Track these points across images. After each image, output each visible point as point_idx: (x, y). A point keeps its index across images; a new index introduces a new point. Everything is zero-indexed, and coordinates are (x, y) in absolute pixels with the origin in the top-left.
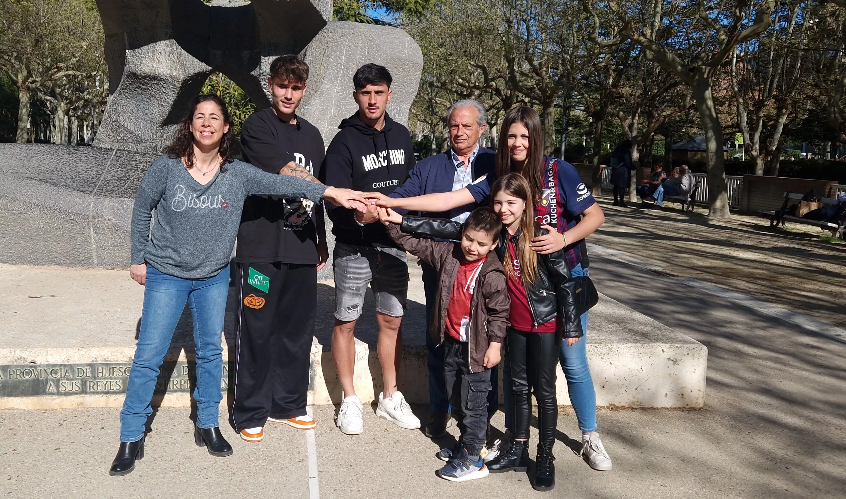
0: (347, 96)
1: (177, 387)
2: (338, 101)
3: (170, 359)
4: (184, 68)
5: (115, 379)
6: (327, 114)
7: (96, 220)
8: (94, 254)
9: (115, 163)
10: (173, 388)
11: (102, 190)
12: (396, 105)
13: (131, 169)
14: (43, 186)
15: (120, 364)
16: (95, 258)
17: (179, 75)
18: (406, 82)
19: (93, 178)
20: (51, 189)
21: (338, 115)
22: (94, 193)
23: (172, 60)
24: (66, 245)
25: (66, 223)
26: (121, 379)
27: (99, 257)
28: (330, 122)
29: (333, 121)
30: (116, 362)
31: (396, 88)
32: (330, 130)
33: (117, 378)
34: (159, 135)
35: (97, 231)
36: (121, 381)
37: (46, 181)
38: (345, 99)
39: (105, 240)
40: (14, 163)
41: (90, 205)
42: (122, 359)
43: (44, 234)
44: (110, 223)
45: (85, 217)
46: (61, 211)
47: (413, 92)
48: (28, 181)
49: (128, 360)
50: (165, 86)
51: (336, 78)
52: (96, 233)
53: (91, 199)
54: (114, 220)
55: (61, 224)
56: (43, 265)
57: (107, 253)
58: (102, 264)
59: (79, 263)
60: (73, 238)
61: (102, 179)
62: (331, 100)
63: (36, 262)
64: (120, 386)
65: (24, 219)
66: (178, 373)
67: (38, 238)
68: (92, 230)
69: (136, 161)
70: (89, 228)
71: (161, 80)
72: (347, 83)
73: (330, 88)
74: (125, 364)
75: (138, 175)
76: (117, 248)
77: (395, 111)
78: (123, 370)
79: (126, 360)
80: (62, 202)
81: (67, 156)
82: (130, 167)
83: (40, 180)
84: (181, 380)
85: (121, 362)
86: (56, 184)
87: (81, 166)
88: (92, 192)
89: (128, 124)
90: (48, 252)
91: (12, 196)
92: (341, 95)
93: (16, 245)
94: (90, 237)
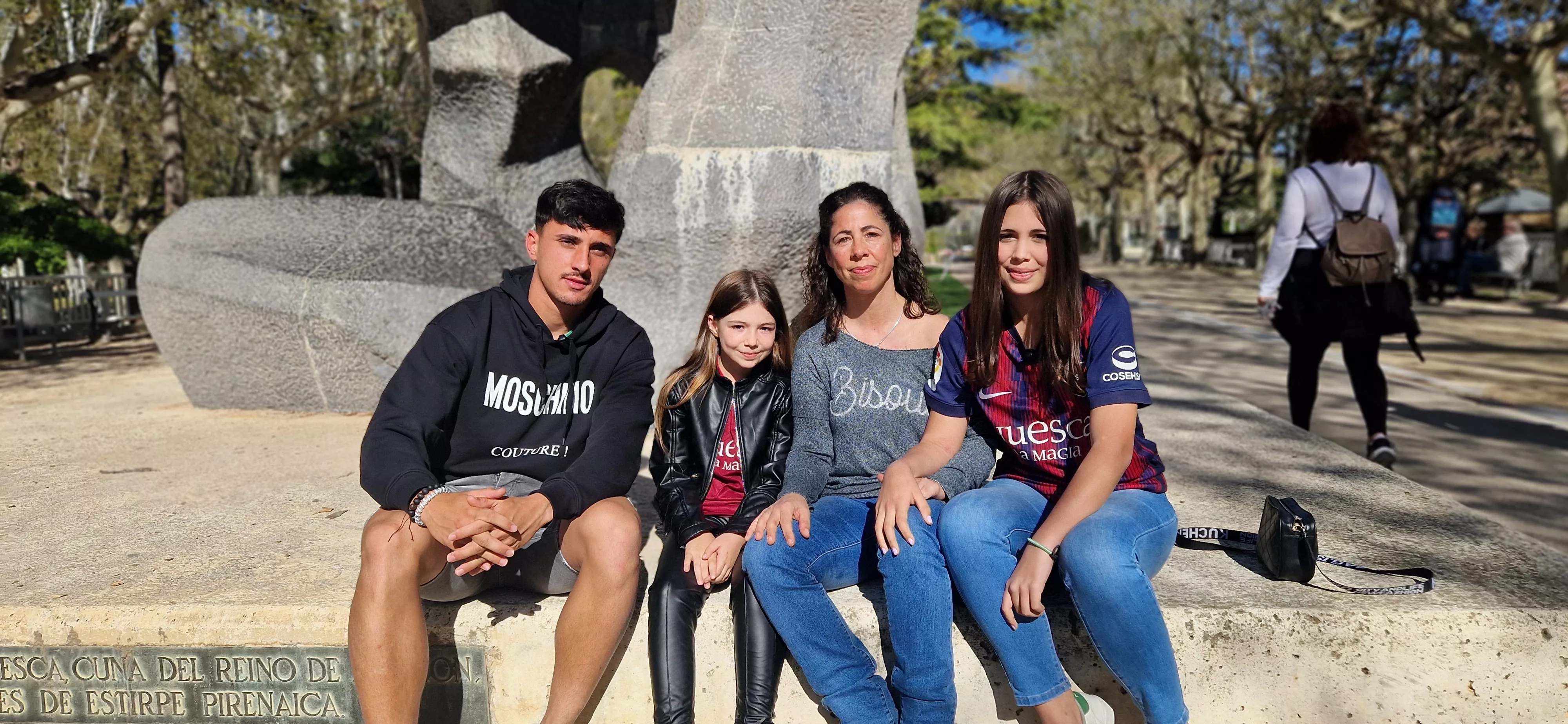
0: (753, 45)
1: (150, 710)
2: (734, 56)
3: (129, 640)
4: (525, 55)
5: (9, 685)
6: (705, 82)
7: (311, 323)
8: (320, 386)
9: (374, 221)
10: (142, 713)
11: (329, 268)
12: (866, 61)
13: (398, 231)
14: (234, 267)
15: (16, 650)
16: (322, 393)
17: (514, 67)
18: (884, 11)
19: (323, 248)
20: (244, 271)
21: (731, 84)
22: (311, 273)
23: (499, 40)
24: (276, 371)
25: (264, 331)
26: (22, 686)
27: (328, 392)
28: (711, 96)
29: (717, 95)
30: (8, 645)
31: (862, 25)
32: (709, 112)
33: (13, 684)
34: (500, 180)
35: (317, 342)
36: (23, 692)
37: (240, 257)
38: (748, 51)
39: (331, 360)
40: (202, 230)
41: (301, 295)
42: (21, 638)
43: (241, 353)
44: (334, 328)
45: (292, 318)
46: (257, 309)
47: (904, 34)
48: (212, 259)
49: (33, 640)
50: (495, 89)
51: (731, 9)
52: (314, 347)
53: (304, 284)
54: (339, 320)
55: (260, 332)
56: (253, 409)
57: (341, 384)
58: (333, 406)
59: (302, 404)
60: (282, 359)
61: (340, 249)
62: (718, 55)
63: (241, 404)
64: (20, 703)
65: (209, 327)
66: (150, 676)
67: (235, 360)
68: (307, 343)
69: (413, 216)
70: (302, 338)
71: (486, 79)
72: (753, 17)
73: (718, 32)
74: (28, 650)
75: (409, 239)
76: (354, 374)
77: (863, 73)
78: (25, 666)
79: (28, 639)
80: (258, 293)
81: (295, 214)
82: (399, 227)
83: (231, 256)
84: (158, 694)
85: (18, 645)
86: (252, 262)
87: (314, 228)
88: (308, 272)
89: (453, 167)
90: (255, 385)
91: (187, 286)
92: (740, 44)
93: (209, 375)
94: (307, 356)
